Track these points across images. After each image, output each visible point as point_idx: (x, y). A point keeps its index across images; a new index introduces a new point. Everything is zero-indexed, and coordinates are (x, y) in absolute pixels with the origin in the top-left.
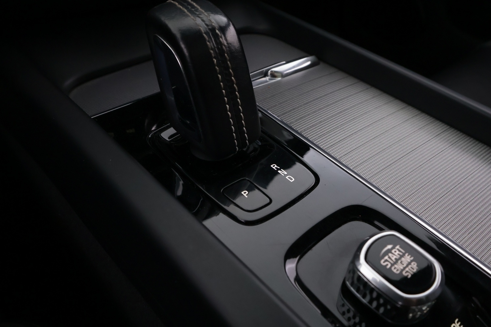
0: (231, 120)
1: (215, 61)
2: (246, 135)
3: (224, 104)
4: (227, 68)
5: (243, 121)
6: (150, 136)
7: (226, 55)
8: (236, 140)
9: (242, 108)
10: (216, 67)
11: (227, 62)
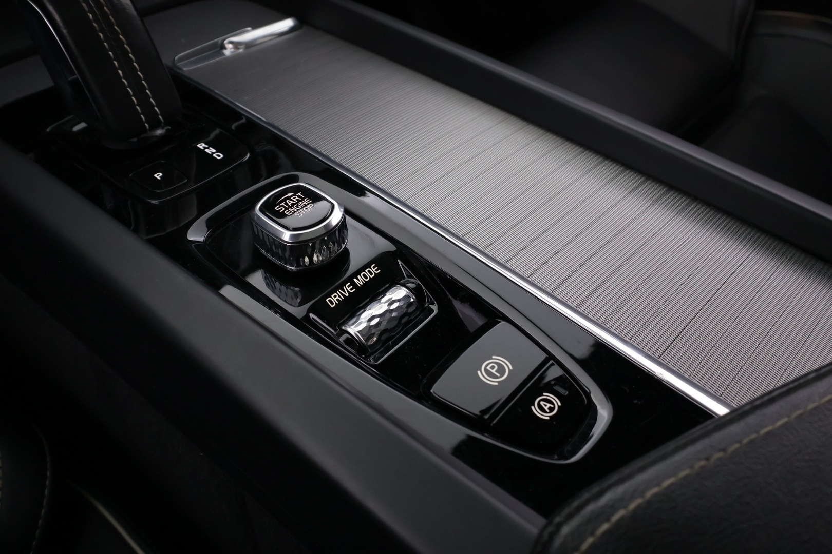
0: (129, 89)
1: (91, 16)
2: (152, 100)
3: (116, 70)
4: (110, 24)
5: (147, 91)
6: (48, 130)
7: (105, 8)
8: (141, 114)
9: (142, 74)
10: (94, 24)
11: (109, 18)
